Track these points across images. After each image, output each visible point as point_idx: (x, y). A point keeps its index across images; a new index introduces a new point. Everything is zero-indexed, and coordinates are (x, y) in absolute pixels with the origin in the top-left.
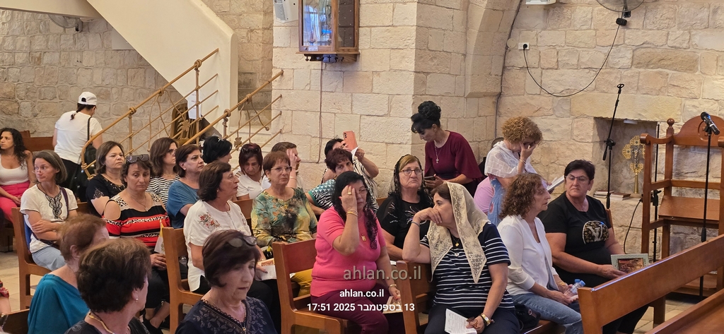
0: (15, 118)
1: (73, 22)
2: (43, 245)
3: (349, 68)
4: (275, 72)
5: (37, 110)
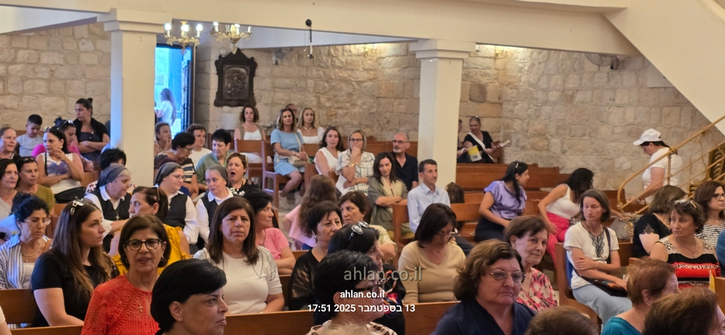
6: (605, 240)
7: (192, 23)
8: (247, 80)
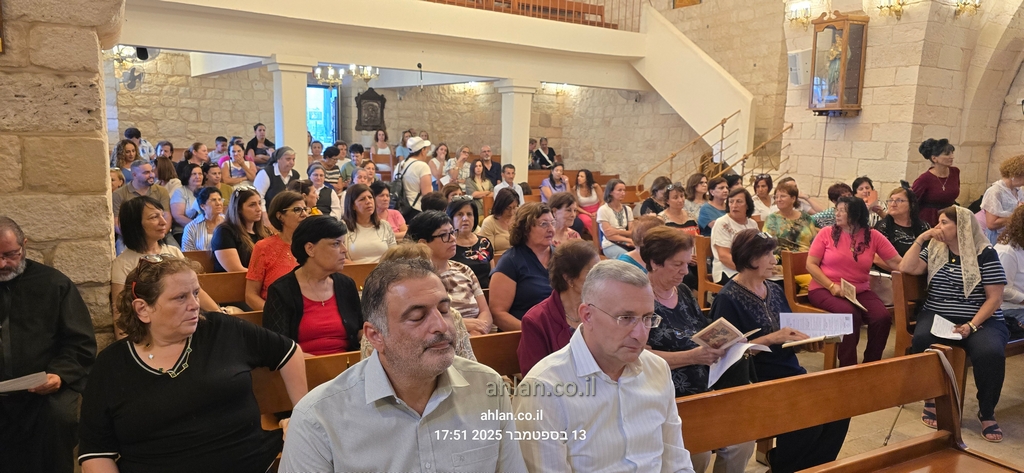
0: (591, 163)
1: (634, 96)
2: (610, 244)
3: (852, 121)
4: (786, 126)
5: (605, 158)
6: (624, 215)
7: (336, 69)
8: (379, 111)
